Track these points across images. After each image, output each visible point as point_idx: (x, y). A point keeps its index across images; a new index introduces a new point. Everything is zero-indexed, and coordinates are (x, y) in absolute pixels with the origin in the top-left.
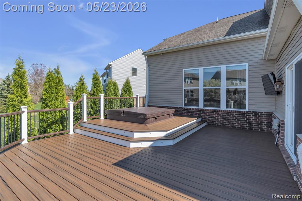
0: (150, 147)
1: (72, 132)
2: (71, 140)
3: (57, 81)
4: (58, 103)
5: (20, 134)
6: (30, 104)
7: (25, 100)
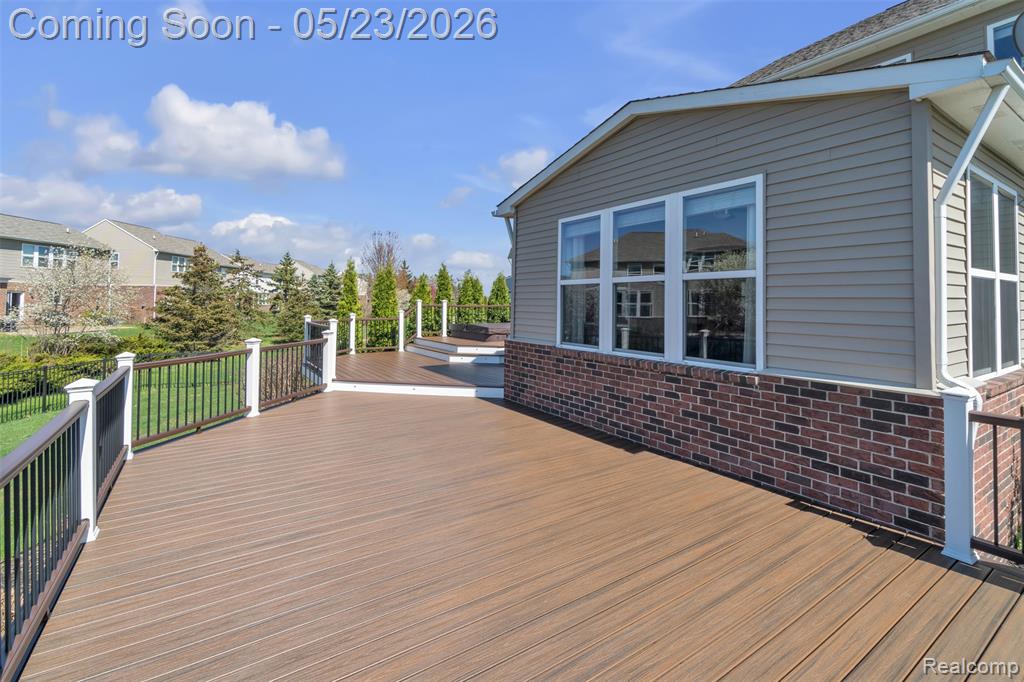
0: (473, 363)
1: (401, 349)
2: (402, 355)
3: (388, 283)
4: (389, 312)
5: (349, 345)
6: (359, 312)
7: (355, 308)
